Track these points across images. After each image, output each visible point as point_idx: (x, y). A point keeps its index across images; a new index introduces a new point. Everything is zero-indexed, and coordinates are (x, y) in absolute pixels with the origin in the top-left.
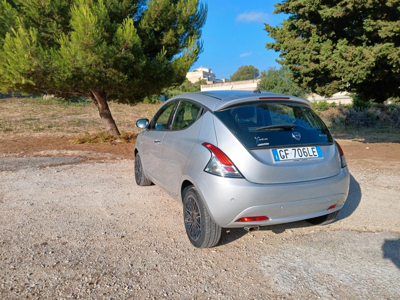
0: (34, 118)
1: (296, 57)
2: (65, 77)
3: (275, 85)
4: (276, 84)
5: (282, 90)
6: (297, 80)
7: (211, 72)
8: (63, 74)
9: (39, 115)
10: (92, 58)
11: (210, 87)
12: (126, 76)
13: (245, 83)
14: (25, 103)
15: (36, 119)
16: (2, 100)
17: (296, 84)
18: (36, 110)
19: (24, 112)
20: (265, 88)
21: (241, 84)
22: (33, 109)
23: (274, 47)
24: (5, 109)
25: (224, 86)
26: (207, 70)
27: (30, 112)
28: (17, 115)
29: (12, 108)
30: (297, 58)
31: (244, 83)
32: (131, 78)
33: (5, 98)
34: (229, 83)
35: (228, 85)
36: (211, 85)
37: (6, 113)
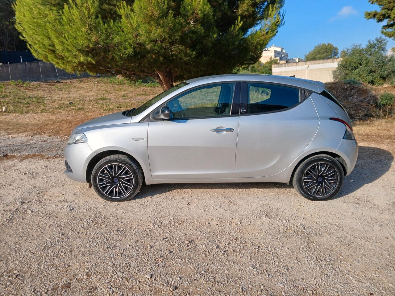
0: (106, 98)
2: (126, 54)
3: (359, 66)
4: (361, 65)
5: (367, 70)
7: (284, 51)
8: (124, 51)
9: (111, 95)
10: (157, 32)
11: (282, 67)
12: (194, 53)
13: (323, 63)
14: (100, 83)
15: (108, 99)
16: (80, 79)
18: (109, 90)
19: (98, 91)
20: (347, 68)
21: (318, 64)
22: (106, 88)
23: (377, 16)
24: (82, 89)
25: (299, 65)
26: (279, 49)
27: (104, 92)
28: (92, 95)
29: (88, 87)
31: (322, 62)
32: (199, 55)
33: (83, 78)
34: (305, 62)
35: (303, 65)
36: (284, 65)
37: (82, 92)
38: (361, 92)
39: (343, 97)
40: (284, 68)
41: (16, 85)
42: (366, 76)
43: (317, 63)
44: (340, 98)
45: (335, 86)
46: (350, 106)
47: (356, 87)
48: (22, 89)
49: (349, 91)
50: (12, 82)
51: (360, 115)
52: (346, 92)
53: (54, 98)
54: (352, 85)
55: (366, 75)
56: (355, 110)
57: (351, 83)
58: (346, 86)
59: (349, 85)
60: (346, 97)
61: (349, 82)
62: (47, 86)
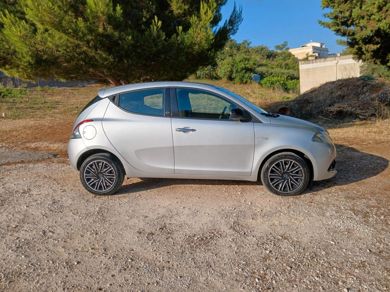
7: (323, 47)
26: (318, 45)
34: (334, 58)
35: (332, 61)
36: (311, 61)
38: (374, 89)
39: (354, 94)
40: (311, 65)
41: (42, 91)
43: (347, 58)
44: (350, 96)
45: (346, 83)
46: (357, 105)
47: (369, 84)
48: (46, 94)
49: (361, 88)
50: (39, 88)
51: (367, 114)
52: (358, 89)
54: (366, 81)
56: (361, 110)
57: (366, 79)
58: (359, 83)
59: (362, 81)
60: (357, 95)
61: (363, 78)
62: (71, 91)
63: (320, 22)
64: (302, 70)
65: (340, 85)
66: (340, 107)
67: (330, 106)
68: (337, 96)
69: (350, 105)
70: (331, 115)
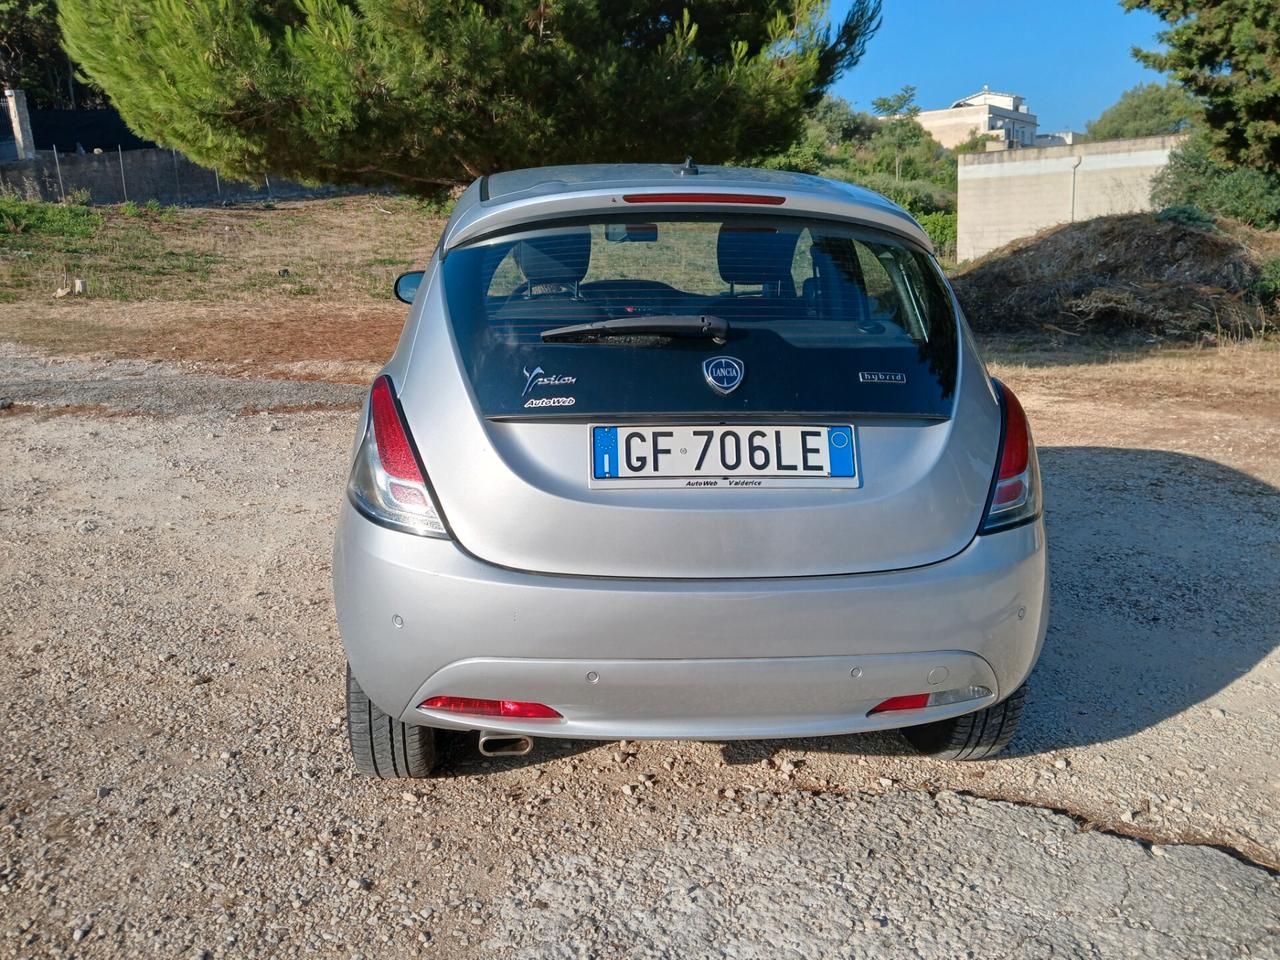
0: (402, 258)
1: (1219, 35)
2: (335, 125)
6: (1221, 135)
7: (1023, 109)
8: (328, 116)
9: (419, 249)
11: (991, 162)
13: (1129, 151)
14: (395, 211)
15: (404, 262)
16: (338, 200)
17: (1222, 150)
18: (419, 235)
19: (383, 238)
20: (1202, 169)
21: (1112, 152)
22: (411, 229)
25: (1047, 158)
26: (1005, 102)
27: (401, 240)
28: (360, 249)
29: (355, 225)
30: (1225, 40)
31: (1127, 147)
32: (567, 128)
33: (345, 196)
35: (1062, 157)
36: (996, 154)
37: (334, 241)
38: (1207, 249)
39: (1147, 263)
40: (995, 166)
41: (140, 216)
42: (1262, 196)
43: (1109, 149)
44: (1136, 267)
45: (1124, 227)
46: (1158, 295)
47: (1191, 234)
48: (155, 228)
49: (1168, 245)
50: (127, 207)
51: (1187, 324)
52: (1158, 247)
53: (244, 256)
54: (1183, 224)
55: (1260, 191)
56: (1171, 309)
57: (1182, 218)
58: (1160, 230)
59: (1171, 225)
60: (1156, 266)
61: (1173, 214)
62: (234, 220)
63: (1137, 53)
64: (965, 181)
65: (1104, 234)
66: (1108, 300)
67: (1077, 295)
68: (1095, 267)
69: (1137, 295)
70: (1082, 322)
